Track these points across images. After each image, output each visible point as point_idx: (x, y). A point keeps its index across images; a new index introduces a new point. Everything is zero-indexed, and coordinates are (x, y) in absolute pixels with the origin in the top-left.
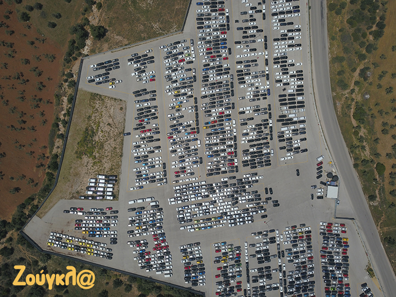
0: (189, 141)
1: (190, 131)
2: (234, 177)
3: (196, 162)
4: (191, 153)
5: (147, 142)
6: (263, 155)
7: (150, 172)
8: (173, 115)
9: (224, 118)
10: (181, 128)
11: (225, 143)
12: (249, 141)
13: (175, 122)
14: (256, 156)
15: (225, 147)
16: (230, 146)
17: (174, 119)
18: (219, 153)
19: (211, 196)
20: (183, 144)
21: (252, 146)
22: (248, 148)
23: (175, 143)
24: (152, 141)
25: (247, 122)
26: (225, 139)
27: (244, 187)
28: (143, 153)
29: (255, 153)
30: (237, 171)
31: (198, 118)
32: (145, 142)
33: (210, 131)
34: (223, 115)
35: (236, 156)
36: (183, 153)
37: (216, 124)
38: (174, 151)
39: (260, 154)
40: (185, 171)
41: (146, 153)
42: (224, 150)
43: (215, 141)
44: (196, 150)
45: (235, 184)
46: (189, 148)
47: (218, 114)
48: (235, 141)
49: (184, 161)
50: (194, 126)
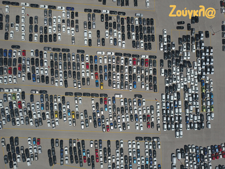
0: (114, 107)
1: (104, 105)
2: (162, 61)
3: (140, 102)
4: (128, 106)
5: (109, 156)
6: (140, 26)
7: (144, 155)
8: (83, 123)
9: (94, 64)
10: (98, 115)
11: (122, 66)
12: (123, 38)
13: (91, 121)
14: (141, 33)
15: (126, 67)
16: (126, 61)
17: (87, 122)
18: (132, 75)
19: (178, 90)
20: (117, 115)
21: (129, 37)
22: (130, 41)
23: (115, 124)
24: (109, 149)
25: (101, 38)
26: (118, 66)
27: (173, 51)
28: (122, 161)
29: (137, 34)
30: (156, 57)
31: (89, 94)
32: (109, 158)
33: (106, 82)
34: (90, 64)
35: (138, 56)
36: (127, 116)
37: (99, 74)
38: (124, 125)
39: (139, 29)
40: (148, 115)
41: (122, 158)
42: (130, 69)
43: (118, 77)
44: (125, 100)
45: (169, 62)
46: (122, 108)
47: (87, 71)
48: (121, 55)
49: (136, 115)
50: (98, 99)
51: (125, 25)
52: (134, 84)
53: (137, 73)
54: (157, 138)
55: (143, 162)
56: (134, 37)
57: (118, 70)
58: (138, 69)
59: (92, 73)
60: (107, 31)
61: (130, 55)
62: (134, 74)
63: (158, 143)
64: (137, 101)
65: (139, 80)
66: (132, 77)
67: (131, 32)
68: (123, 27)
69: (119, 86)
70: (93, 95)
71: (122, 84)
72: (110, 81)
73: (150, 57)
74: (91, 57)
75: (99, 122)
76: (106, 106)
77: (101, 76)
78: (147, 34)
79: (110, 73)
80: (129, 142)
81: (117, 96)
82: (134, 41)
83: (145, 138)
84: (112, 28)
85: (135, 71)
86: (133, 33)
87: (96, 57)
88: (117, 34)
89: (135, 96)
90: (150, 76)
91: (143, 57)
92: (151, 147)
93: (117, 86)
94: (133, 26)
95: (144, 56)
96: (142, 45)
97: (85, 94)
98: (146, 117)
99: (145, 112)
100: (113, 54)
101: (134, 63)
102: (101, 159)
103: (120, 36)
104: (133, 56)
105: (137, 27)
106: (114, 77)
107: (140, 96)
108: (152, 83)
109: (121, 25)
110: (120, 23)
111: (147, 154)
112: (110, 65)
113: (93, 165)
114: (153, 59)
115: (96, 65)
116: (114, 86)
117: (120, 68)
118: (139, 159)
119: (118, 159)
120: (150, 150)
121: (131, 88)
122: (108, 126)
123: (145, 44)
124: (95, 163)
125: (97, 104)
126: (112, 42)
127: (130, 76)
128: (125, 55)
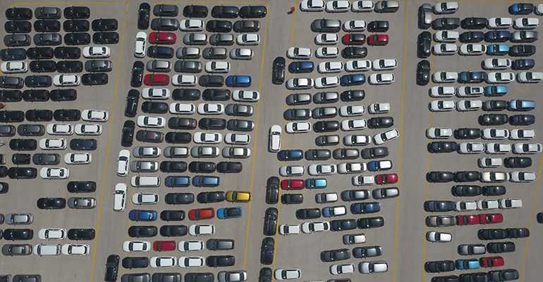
1: (304, 192)
4: (312, 106)
5: (480, 178)
6: (30, 54)
7: (478, 60)
8: (366, 266)
9: (159, 223)
10: (339, 211)
11: (172, 123)
12: (73, 116)
13: (360, 239)
14: (57, 53)
15: (172, 108)
16: (154, 107)
17: (362, 252)
21: (68, 94)
22: (84, 92)
23: (372, 155)
24: (455, 177)
25: (67, 195)
26: (169, 138)
28: (500, 133)
29: (62, 68)
30: (145, 6)
32: (487, 176)
33: (226, 182)
34: (159, 238)
35: (139, 65)
36: (344, 111)
37: (197, 205)
38: (377, 123)
39: (42, 60)
40: (345, 40)
41: (487, 133)
42: (182, 94)
43: (210, 137)
44: (292, 116)
46: (317, 128)
47: (181, 246)
48: (130, 125)
49: (343, 81)
50: (286, 212)
51: (24, 106)
52: (235, 82)
53: (195, 71)
54: (421, 12)
55: (502, 62)
56: (69, 78)
57: (185, 139)
58: (182, 69)
59: (192, 230)
60: (43, 172)
61: (134, 95)
62: (202, 81)
63: (439, 9)
64: (295, 76)
65: (221, 65)
66: (213, 88)
67: (49, 89)
68: (33, 115)
69: (242, 137)
70: (270, 229)
71: (236, 127)
72: (222, 168)
73: (142, 25)
74: (133, 232)
75: (364, 208)
76: (310, 184)
77: (201, 198)
78: (63, 33)
79: (193, 167)
80: (435, 106)
81: (276, 144)
82: (85, 80)
83: (421, 53)
84: (32, 153)
85: (188, 78)
86: (56, 80)
87: (135, 215)
88: (54, 136)
89: (277, 80)
90: (210, 27)
91: (140, 48)
92: (453, 34)
93: (241, 144)
94: (29, 81)
95: (139, 45)
96: (98, 50)
97: (267, 258)
98: (352, 46)
99: (332, 50)
100: (125, 153)
101: (160, 79)
102: (493, 204)
103: (63, 127)
104: (136, 82)
105: (32, 67)
106: (209, 151)
107: (279, 63)
108: (233, 21)
109: (26, 122)
110: (16, 125)
111: (477, 47)
112: (164, 167)
113: (511, 233)
114: (152, 17)
115: (164, 216)
116: (240, 152)
117: (179, 132)
118: (492, 77)
119: (491, 148)
120: (463, 39)
121: (248, 94)
122: (379, 180)
123: (98, 41)
124: (503, 226)
125: (301, 215)
126: (81, 157)
127: (208, 97)
128: (131, 112)
